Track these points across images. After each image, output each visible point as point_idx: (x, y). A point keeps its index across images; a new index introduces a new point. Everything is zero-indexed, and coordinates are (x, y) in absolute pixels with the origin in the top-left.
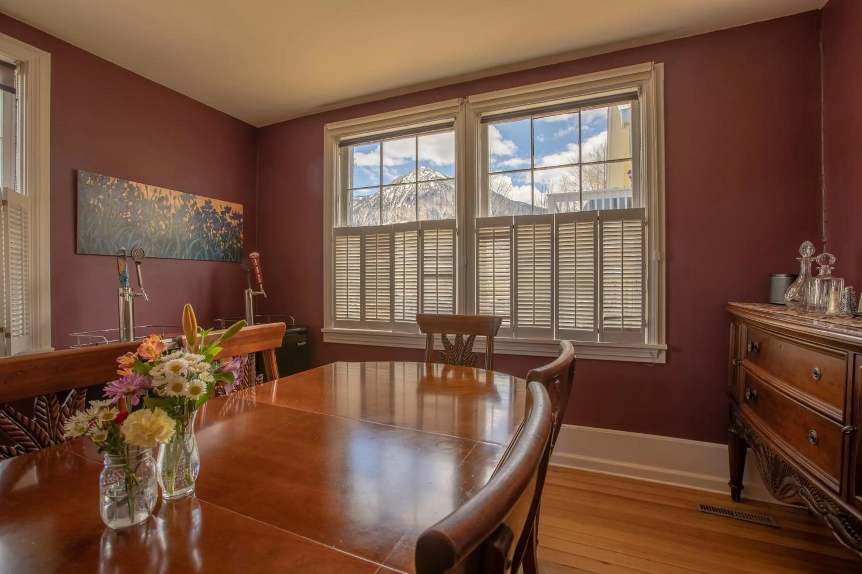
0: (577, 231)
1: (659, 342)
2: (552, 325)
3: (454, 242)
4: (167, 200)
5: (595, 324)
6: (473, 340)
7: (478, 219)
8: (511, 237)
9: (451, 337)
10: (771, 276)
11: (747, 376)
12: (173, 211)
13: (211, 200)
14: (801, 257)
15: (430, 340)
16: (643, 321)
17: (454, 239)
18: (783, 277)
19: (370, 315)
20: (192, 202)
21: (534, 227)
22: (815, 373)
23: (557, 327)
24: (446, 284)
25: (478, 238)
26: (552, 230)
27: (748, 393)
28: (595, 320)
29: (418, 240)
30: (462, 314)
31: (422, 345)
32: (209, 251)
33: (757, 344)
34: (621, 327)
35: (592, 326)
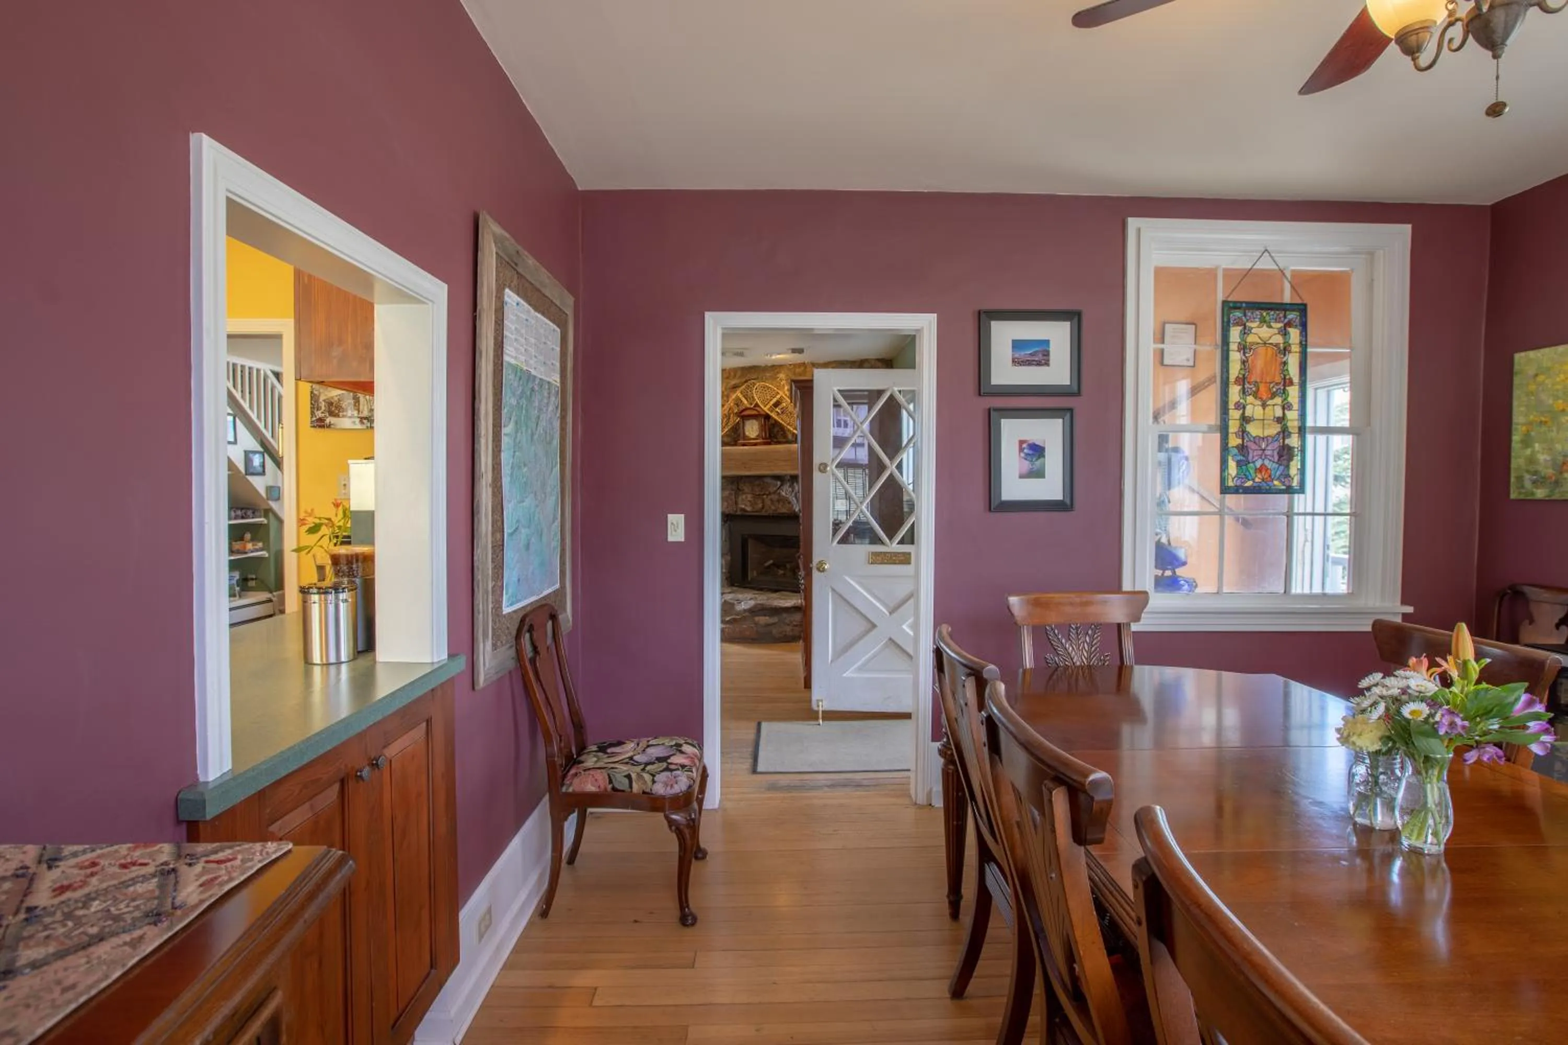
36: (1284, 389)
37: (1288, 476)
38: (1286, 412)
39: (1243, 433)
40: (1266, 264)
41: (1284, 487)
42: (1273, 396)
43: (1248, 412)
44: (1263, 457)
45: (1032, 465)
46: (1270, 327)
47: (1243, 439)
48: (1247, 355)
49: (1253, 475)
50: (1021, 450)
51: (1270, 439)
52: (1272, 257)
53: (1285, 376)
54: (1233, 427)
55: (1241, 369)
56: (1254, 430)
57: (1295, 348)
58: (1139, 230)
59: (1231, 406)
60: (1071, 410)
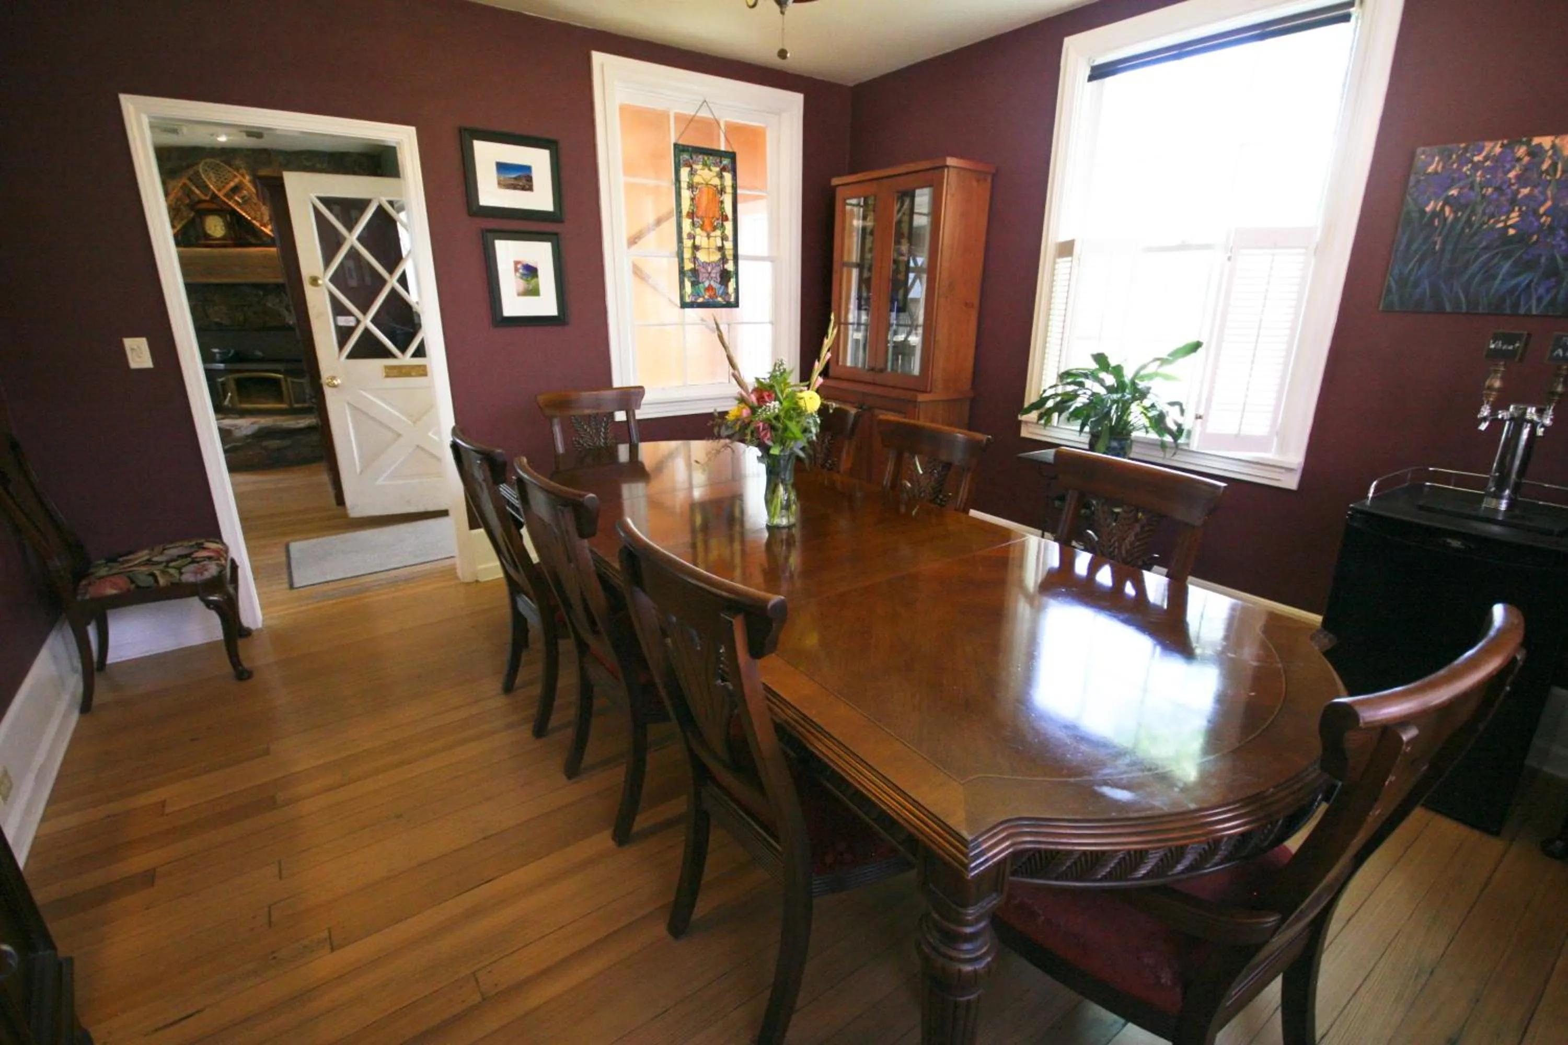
36: (722, 224)
37: (727, 294)
38: (724, 242)
39: (695, 259)
40: (704, 114)
41: (724, 303)
42: (714, 229)
43: (697, 243)
44: (710, 278)
45: (528, 284)
46: (710, 170)
47: (695, 264)
48: (694, 193)
49: (703, 293)
50: (516, 270)
51: (714, 265)
52: (708, 106)
53: (722, 213)
54: (687, 254)
55: (691, 205)
56: (702, 256)
57: (729, 190)
58: (602, 66)
59: (685, 236)
60: (556, 234)
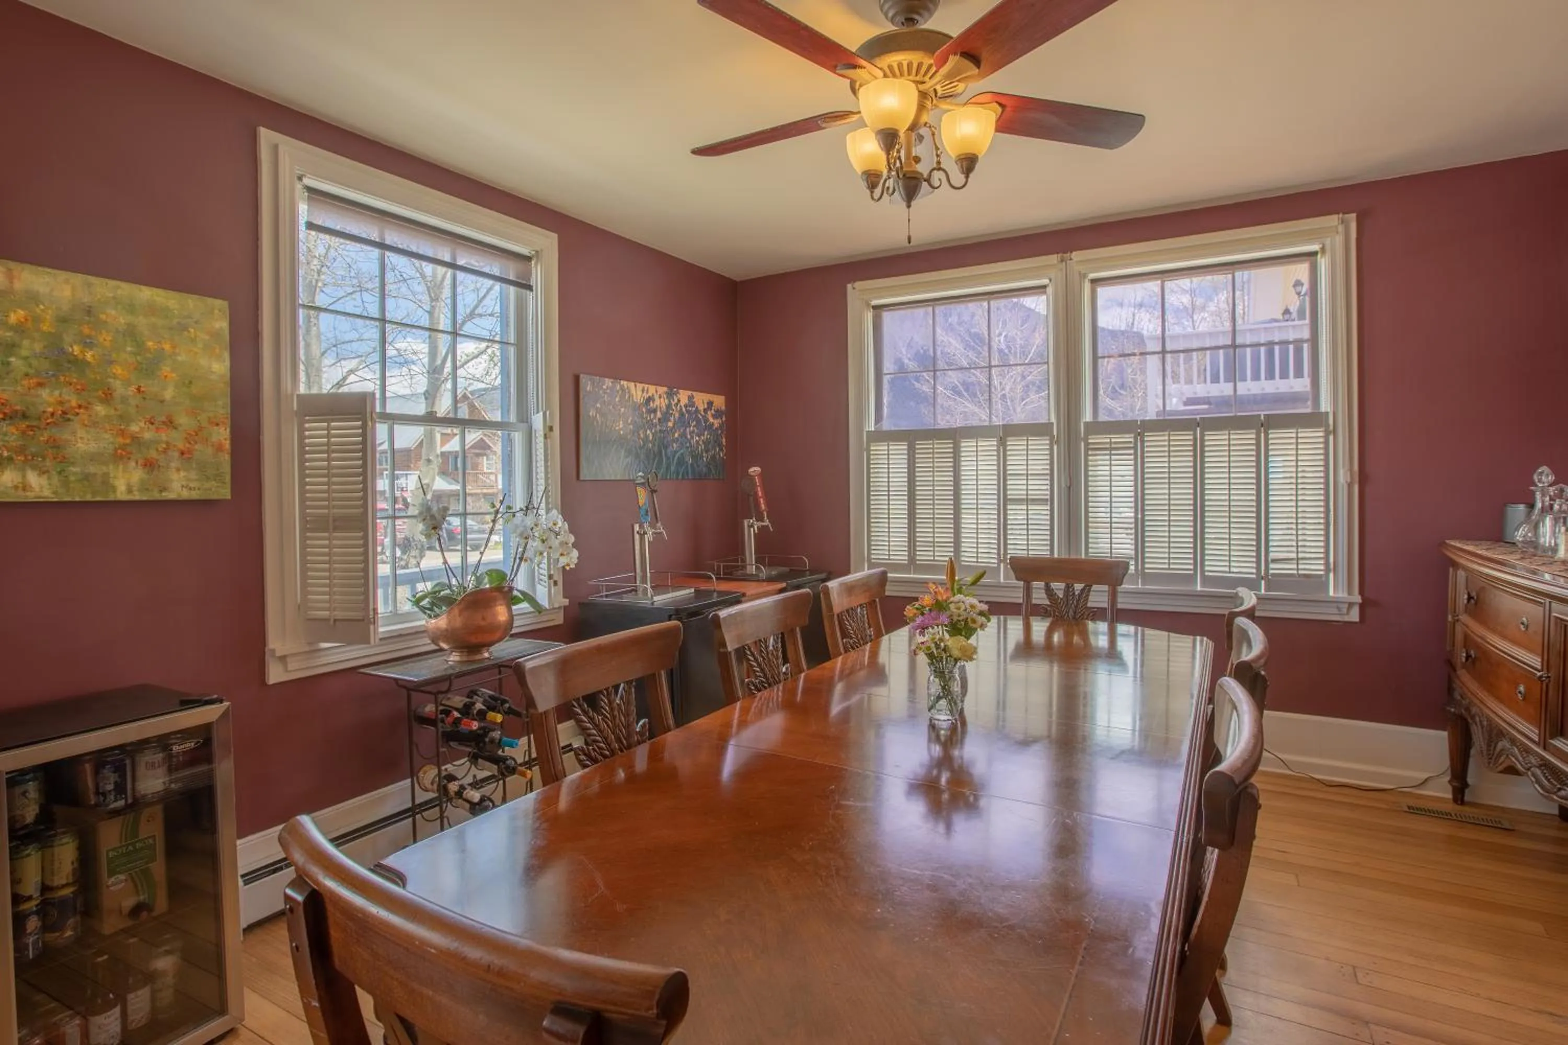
0: (1232, 442)
1: (1350, 593)
2: (1195, 569)
3: (1052, 455)
4: (654, 401)
5: (1258, 568)
6: (1089, 590)
7: (1086, 424)
8: (1135, 448)
9: (1058, 587)
10: (1505, 505)
11: (1466, 637)
12: (659, 415)
13: (694, 393)
14: (1536, 486)
15: (1028, 591)
16: (1327, 564)
17: (1051, 450)
18: (1522, 507)
19: (923, 555)
20: (676, 401)
21: (1169, 435)
22: (1523, 623)
23: (1203, 571)
24: (1040, 513)
25: (1087, 450)
26: (1195, 439)
27: (1464, 655)
28: (1258, 562)
29: (998, 451)
30: (1063, 557)
31: (1018, 597)
32: (692, 465)
33: (1474, 594)
34: (1295, 572)
35: (1254, 571)
